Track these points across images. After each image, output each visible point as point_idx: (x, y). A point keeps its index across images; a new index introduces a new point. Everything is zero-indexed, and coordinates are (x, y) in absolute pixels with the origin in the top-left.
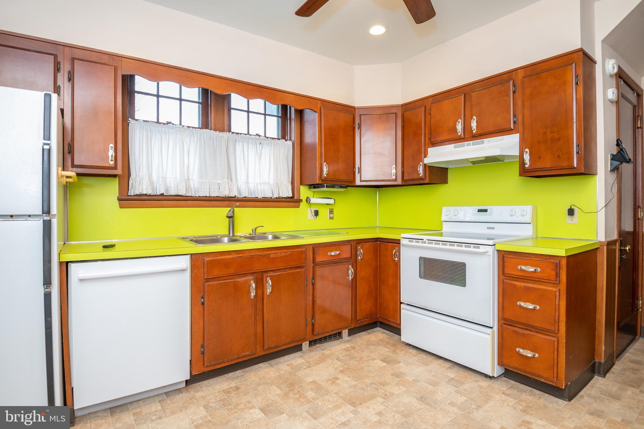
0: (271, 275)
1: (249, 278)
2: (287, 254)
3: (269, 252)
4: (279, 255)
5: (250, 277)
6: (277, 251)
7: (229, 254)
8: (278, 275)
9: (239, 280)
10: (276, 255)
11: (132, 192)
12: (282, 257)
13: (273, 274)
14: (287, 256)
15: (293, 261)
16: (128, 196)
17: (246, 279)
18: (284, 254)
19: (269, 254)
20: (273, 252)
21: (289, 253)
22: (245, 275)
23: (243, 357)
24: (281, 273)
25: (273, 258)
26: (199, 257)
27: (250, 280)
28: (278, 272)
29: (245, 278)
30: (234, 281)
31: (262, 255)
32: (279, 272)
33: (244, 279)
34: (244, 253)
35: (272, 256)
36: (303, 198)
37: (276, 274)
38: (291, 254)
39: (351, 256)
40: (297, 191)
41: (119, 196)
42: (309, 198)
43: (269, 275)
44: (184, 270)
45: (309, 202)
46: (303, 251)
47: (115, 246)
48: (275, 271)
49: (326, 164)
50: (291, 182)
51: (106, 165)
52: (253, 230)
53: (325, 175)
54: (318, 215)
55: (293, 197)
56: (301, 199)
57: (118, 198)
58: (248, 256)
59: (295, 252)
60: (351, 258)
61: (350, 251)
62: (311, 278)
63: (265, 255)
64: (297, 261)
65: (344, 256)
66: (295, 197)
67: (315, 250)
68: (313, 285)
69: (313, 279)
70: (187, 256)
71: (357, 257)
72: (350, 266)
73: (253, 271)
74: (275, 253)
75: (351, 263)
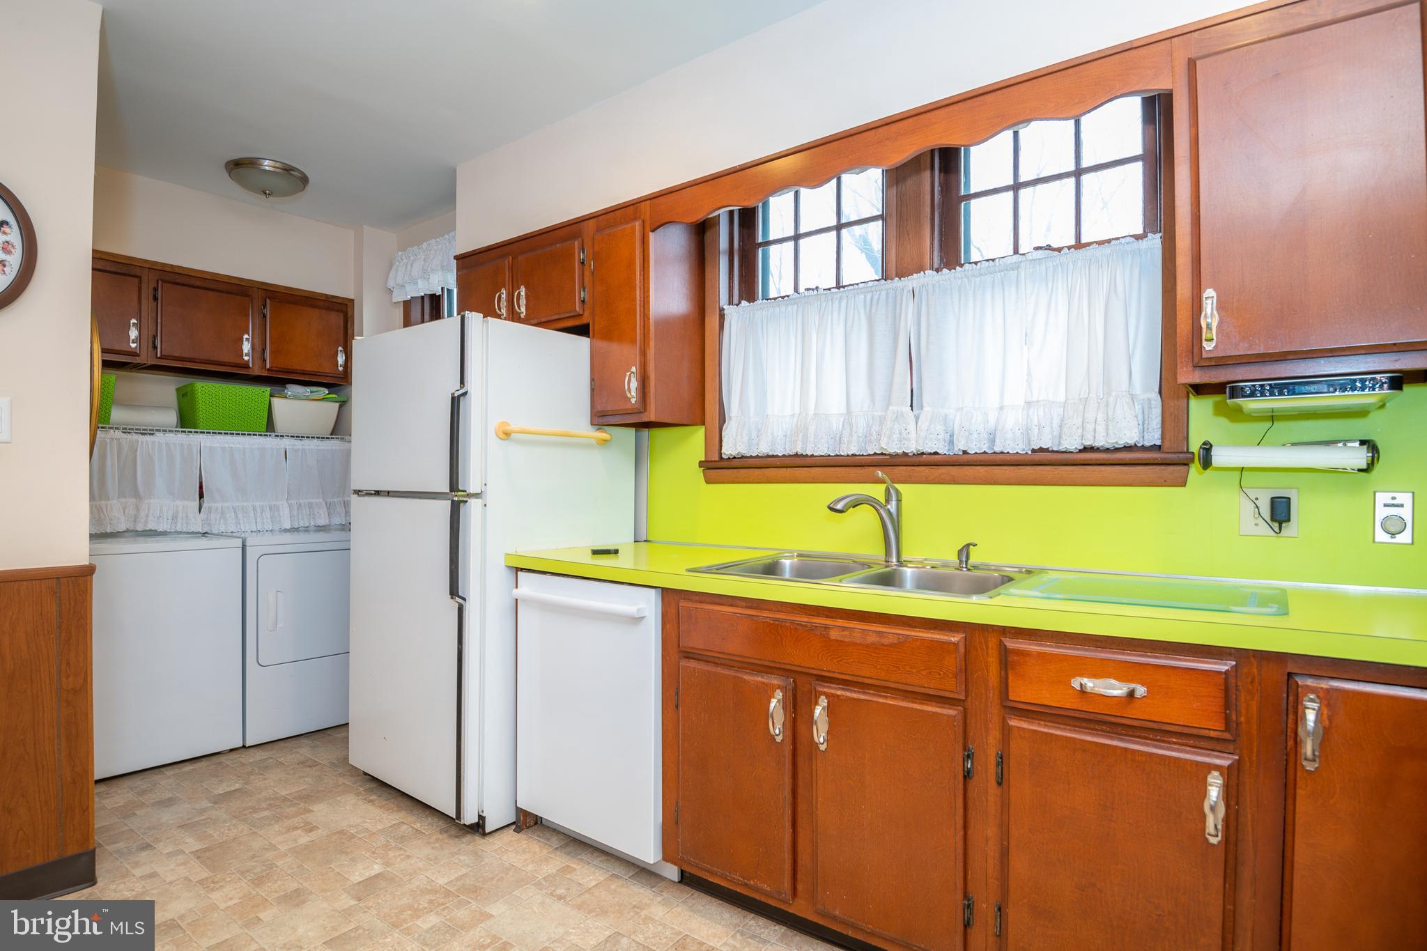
0: (830, 695)
1: (772, 682)
2: (885, 641)
3: (828, 622)
4: (857, 638)
5: (775, 680)
6: (852, 624)
8: (853, 699)
9: (746, 677)
10: (844, 633)
11: (728, 450)
12: (868, 646)
13: (839, 693)
14: (883, 645)
15: (907, 668)
16: (722, 458)
17: (764, 680)
18: (871, 639)
19: (826, 628)
20: (840, 623)
23: (759, 890)
24: (863, 697)
25: (837, 640)
26: (674, 599)
27: (770, 688)
28: (855, 691)
29: (762, 677)
31: (806, 626)
32: (859, 692)
33: (760, 679)
34: (762, 610)
35: (834, 634)
36: (1195, 446)
37: (848, 694)
38: (900, 645)
39: (1227, 729)
40: (1175, 422)
41: (704, 460)
42: (1207, 449)
43: (826, 690)
44: (637, 620)
45: (1206, 462)
46: (950, 643)
47: (616, 552)
48: (846, 683)
49: (1209, 293)
50: (1157, 390)
51: (629, 407)
52: (960, 552)
53: (1208, 346)
54: (1289, 520)
55: (1160, 446)
56: (1191, 450)
57: (701, 464)
58: (768, 620)
59: (915, 640)
60: (1227, 736)
61: (1221, 702)
62: (992, 753)
63: (814, 628)
64: (924, 673)
65: (1175, 712)
66: (1167, 444)
67: (1005, 653)
68: (1000, 784)
69: (1001, 760)
70: (653, 590)
71: (1291, 743)
72: (1216, 774)
73: (783, 666)
74: (844, 629)
75: (1225, 763)
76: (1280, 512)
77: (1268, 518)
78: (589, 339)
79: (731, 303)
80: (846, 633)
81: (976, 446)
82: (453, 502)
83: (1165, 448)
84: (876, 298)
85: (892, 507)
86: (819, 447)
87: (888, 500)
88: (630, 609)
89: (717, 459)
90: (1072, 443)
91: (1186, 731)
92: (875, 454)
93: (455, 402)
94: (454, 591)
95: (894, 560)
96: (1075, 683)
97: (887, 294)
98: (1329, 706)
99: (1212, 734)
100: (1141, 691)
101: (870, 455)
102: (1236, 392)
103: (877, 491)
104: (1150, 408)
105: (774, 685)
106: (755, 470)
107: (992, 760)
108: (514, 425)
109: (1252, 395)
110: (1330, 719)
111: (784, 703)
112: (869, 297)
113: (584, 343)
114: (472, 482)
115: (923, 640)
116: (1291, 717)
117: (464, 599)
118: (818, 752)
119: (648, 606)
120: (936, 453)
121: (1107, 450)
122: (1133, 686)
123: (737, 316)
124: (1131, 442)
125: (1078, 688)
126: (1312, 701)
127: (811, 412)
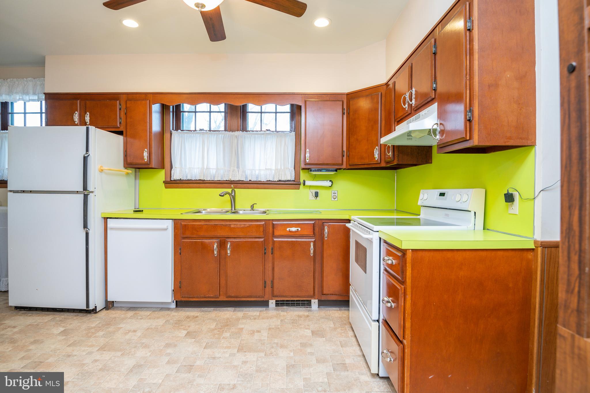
0: (232, 241)
2: (246, 226)
3: (231, 223)
4: (239, 226)
5: (215, 241)
6: (237, 223)
7: (200, 222)
8: (238, 241)
9: (206, 241)
10: (235, 225)
11: (174, 177)
12: (241, 228)
13: (234, 240)
14: (245, 227)
15: (251, 231)
16: (171, 180)
17: (211, 241)
18: (242, 226)
19: (230, 225)
21: (247, 225)
22: (212, 238)
23: (209, 297)
26: (179, 222)
27: (214, 243)
30: (201, 241)
31: (224, 225)
32: (239, 239)
34: (210, 222)
35: (232, 226)
36: (302, 181)
37: (236, 240)
38: (250, 226)
39: (314, 234)
40: (297, 175)
41: (164, 180)
42: (304, 181)
43: (230, 240)
44: (166, 229)
45: (304, 184)
46: (261, 224)
47: (142, 211)
48: (234, 238)
49: (308, 150)
50: (293, 168)
51: (143, 162)
52: (251, 206)
53: (307, 161)
54: (318, 196)
55: (294, 180)
56: (300, 181)
57: (164, 182)
58: (212, 225)
59: (253, 225)
60: (314, 235)
61: (313, 229)
62: (270, 248)
63: (226, 225)
64: (255, 232)
65: (305, 233)
66: (296, 180)
67: (273, 225)
68: (272, 254)
69: (272, 249)
70: (171, 220)
71: (323, 235)
72: (312, 243)
73: (217, 236)
74: (235, 224)
75: (313, 240)
76: (317, 195)
77: (314, 196)
78: (123, 137)
79: (173, 129)
80: (236, 225)
81: (254, 179)
82: (84, 194)
83: (296, 181)
84: (225, 136)
85: (233, 194)
86: (208, 178)
87: (232, 193)
88: (165, 227)
89: (169, 180)
90: (276, 179)
91: (307, 236)
92: (226, 180)
93: (85, 159)
94: (85, 226)
95: (233, 209)
96: (288, 229)
97: (228, 135)
98: (329, 228)
99: (311, 235)
100: (299, 229)
101: (224, 181)
102: (311, 171)
103: (229, 190)
104: (292, 171)
105: (214, 242)
106: (186, 184)
107: (270, 249)
108: (104, 168)
109: (314, 171)
110: (329, 230)
111: (217, 246)
112: (223, 136)
113: (121, 138)
114: (90, 188)
115: (255, 224)
116: (323, 230)
117: (89, 229)
118: (228, 256)
119: (169, 225)
120: (243, 181)
121: (283, 181)
122: (298, 228)
123: (176, 135)
124: (289, 179)
125: (288, 230)
126: (326, 227)
127: (205, 167)
